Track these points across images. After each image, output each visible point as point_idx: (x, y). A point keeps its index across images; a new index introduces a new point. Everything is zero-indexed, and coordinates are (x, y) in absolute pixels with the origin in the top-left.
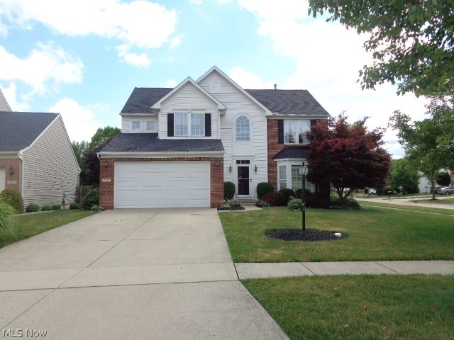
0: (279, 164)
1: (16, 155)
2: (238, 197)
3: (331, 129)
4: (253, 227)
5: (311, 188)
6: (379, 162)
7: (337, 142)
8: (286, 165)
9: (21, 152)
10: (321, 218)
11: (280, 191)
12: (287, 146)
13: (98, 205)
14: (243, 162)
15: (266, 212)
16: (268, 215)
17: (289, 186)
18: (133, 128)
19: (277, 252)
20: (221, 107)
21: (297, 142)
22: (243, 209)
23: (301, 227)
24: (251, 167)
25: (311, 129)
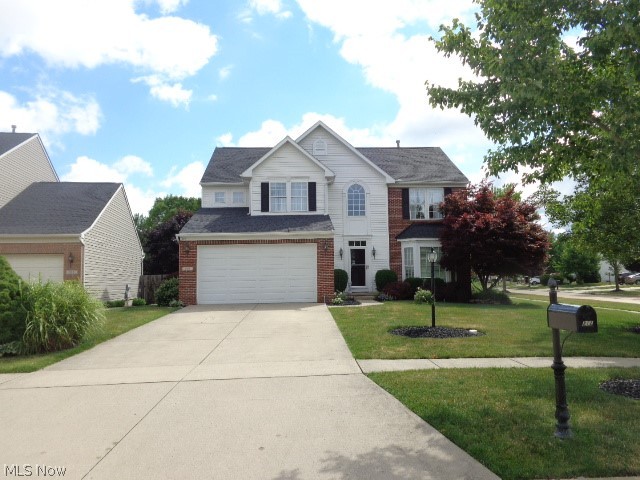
0: (403, 246)
1: (77, 238)
2: (351, 289)
3: (470, 199)
4: (372, 324)
5: (447, 277)
6: (532, 242)
7: (478, 218)
8: (413, 246)
9: (83, 234)
10: (456, 314)
11: (406, 280)
12: (414, 222)
13: (177, 300)
14: (358, 243)
15: (388, 308)
16: (391, 311)
17: (417, 274)
18: (216, 200)
19: (402, 349)
20: (329, 174)
21: (427, 217)
22: (359, 303)
23: (430, 324)
24: (368, 250)
25: (446, 199)
